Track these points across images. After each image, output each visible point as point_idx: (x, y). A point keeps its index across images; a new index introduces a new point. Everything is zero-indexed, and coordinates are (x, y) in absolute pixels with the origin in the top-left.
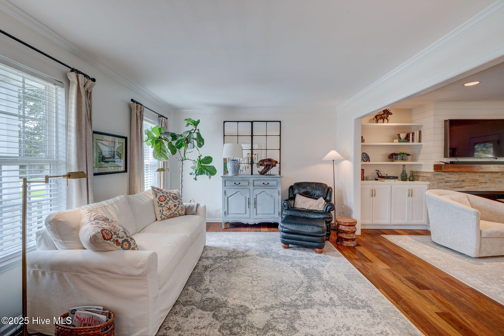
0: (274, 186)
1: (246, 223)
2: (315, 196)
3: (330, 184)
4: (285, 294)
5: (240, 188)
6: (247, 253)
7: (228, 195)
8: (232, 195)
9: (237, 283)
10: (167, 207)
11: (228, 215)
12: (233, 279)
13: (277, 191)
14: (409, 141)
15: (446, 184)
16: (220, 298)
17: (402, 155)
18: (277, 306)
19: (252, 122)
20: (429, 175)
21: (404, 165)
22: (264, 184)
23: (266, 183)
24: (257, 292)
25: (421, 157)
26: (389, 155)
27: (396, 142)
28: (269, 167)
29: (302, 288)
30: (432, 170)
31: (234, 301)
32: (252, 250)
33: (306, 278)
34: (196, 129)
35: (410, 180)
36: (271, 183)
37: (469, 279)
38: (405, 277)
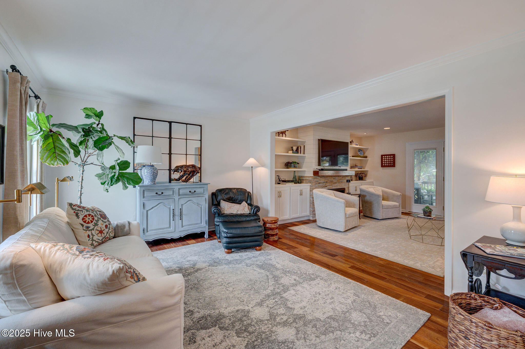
0: (200, 193)
1: (170, 238)
2: (238, 201)
3: (249, 189)
4: (262, 288)
5: (162, 198)
6: (197, 266)
7: (147, 208)
8: (152, 208)
9: (215, 295)
10: (97, 230)
11: (147, 232)
12: (207, 293)
13: (204, 198)
14: (298, 153)
15: (319, 185)
16: (211, 313)
17: (295, 163)
18: (265, 298)
19: (170, 123)
20: (310, 179)
21: (295, 171)
22: (190, 192)
23: (193, 191)
24: (240, 295)
25: (304, 165)
26: (286, 163)
27: (290, 153)
28: (194, 174)
29: (270, 280)
30: (312, 175)
31: (227, 310)
32: (199, 263)
33: (267, 271)
34: (99, 124)
35: (299, 183)
36: (198, 190)
37: (348, 244)
38: (321, 252)
